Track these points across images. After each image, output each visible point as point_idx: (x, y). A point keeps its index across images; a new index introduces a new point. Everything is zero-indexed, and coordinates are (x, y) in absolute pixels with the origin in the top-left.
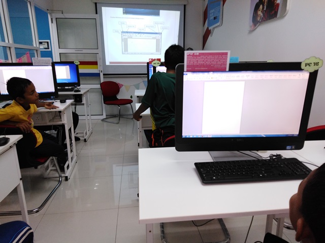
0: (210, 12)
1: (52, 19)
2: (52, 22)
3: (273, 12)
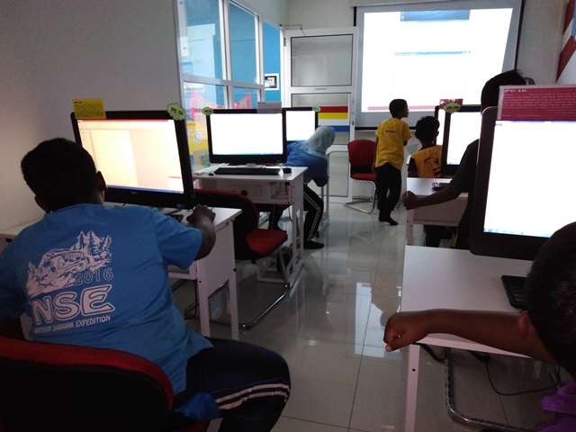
1: (285, 39)
2: (285, 45)
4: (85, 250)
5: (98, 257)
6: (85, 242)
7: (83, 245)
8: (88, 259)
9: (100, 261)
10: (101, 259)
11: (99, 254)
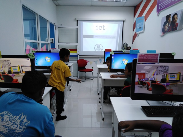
0: (137, 25)
3: (174, 27)
4: (19, 121)
5: (21, 127)
6: (21, 118)
7: (20, 118)
8: (17, 126)
9: (21, 129)
10: (22, 129)
11: (22, 126)
